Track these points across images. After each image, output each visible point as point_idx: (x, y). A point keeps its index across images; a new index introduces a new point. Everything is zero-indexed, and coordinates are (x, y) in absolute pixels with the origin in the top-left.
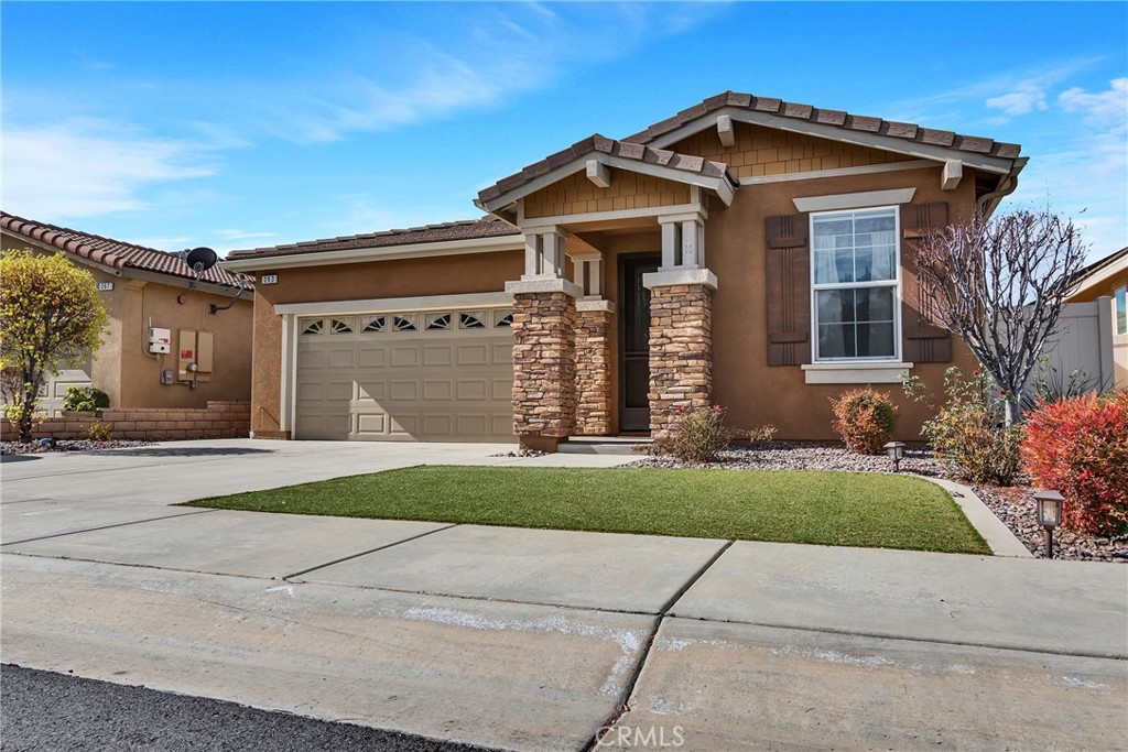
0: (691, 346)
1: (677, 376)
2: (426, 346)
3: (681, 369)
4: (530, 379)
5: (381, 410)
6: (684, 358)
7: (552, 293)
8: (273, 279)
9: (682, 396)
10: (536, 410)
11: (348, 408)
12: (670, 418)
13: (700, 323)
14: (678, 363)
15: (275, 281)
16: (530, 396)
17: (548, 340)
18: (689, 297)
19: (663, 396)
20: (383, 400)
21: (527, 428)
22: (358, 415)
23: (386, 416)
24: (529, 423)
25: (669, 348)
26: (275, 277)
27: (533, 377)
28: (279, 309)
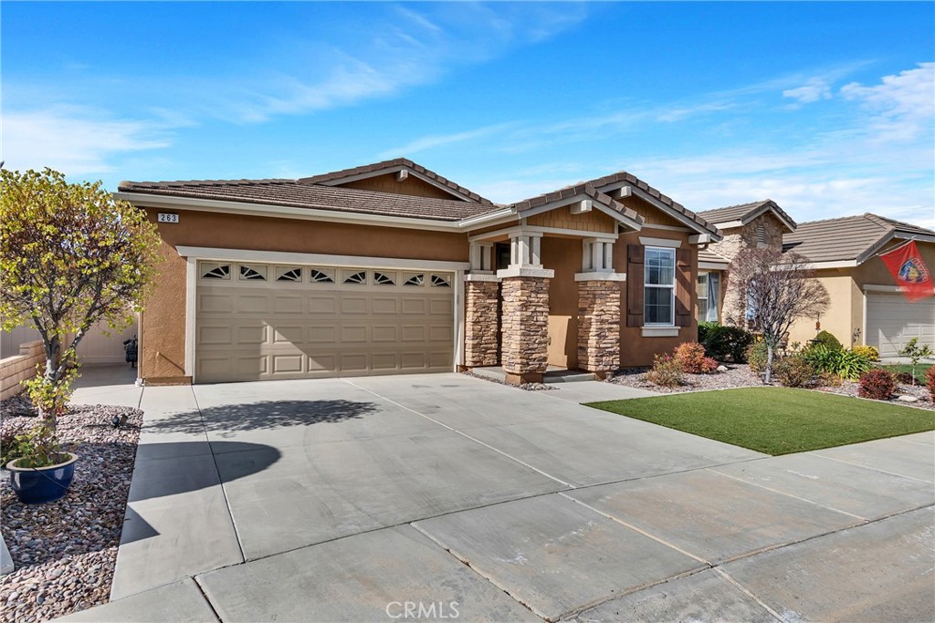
0: (614, 317)
1: (607, 334)
2: (343, 297)
3: (610, 329)
4: (529, 335)
5: (299, 352)
6: (611, 323)
7: (544, 278)
8: (175, 219)
9: (610, 345)
10: (534, 356)
11: (259, 351)
12: (604, 358)
13: (619, 303)
14: (607, 326)
15: (177, 221)
16: (531, 347)
17: (541, 309)
18: (614, 288)
19: (602, 346)
20: (301, 343)
21: (528, 368)
22: (274, 357)
23: (304, 357)
24: (529, 365)
25: (605, 317)
26: (177, 216)
27: (532, 333)
28: (182, 251)
